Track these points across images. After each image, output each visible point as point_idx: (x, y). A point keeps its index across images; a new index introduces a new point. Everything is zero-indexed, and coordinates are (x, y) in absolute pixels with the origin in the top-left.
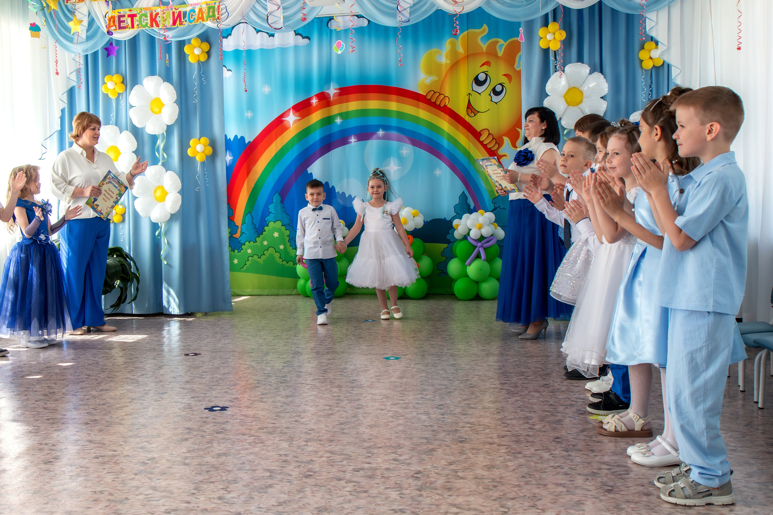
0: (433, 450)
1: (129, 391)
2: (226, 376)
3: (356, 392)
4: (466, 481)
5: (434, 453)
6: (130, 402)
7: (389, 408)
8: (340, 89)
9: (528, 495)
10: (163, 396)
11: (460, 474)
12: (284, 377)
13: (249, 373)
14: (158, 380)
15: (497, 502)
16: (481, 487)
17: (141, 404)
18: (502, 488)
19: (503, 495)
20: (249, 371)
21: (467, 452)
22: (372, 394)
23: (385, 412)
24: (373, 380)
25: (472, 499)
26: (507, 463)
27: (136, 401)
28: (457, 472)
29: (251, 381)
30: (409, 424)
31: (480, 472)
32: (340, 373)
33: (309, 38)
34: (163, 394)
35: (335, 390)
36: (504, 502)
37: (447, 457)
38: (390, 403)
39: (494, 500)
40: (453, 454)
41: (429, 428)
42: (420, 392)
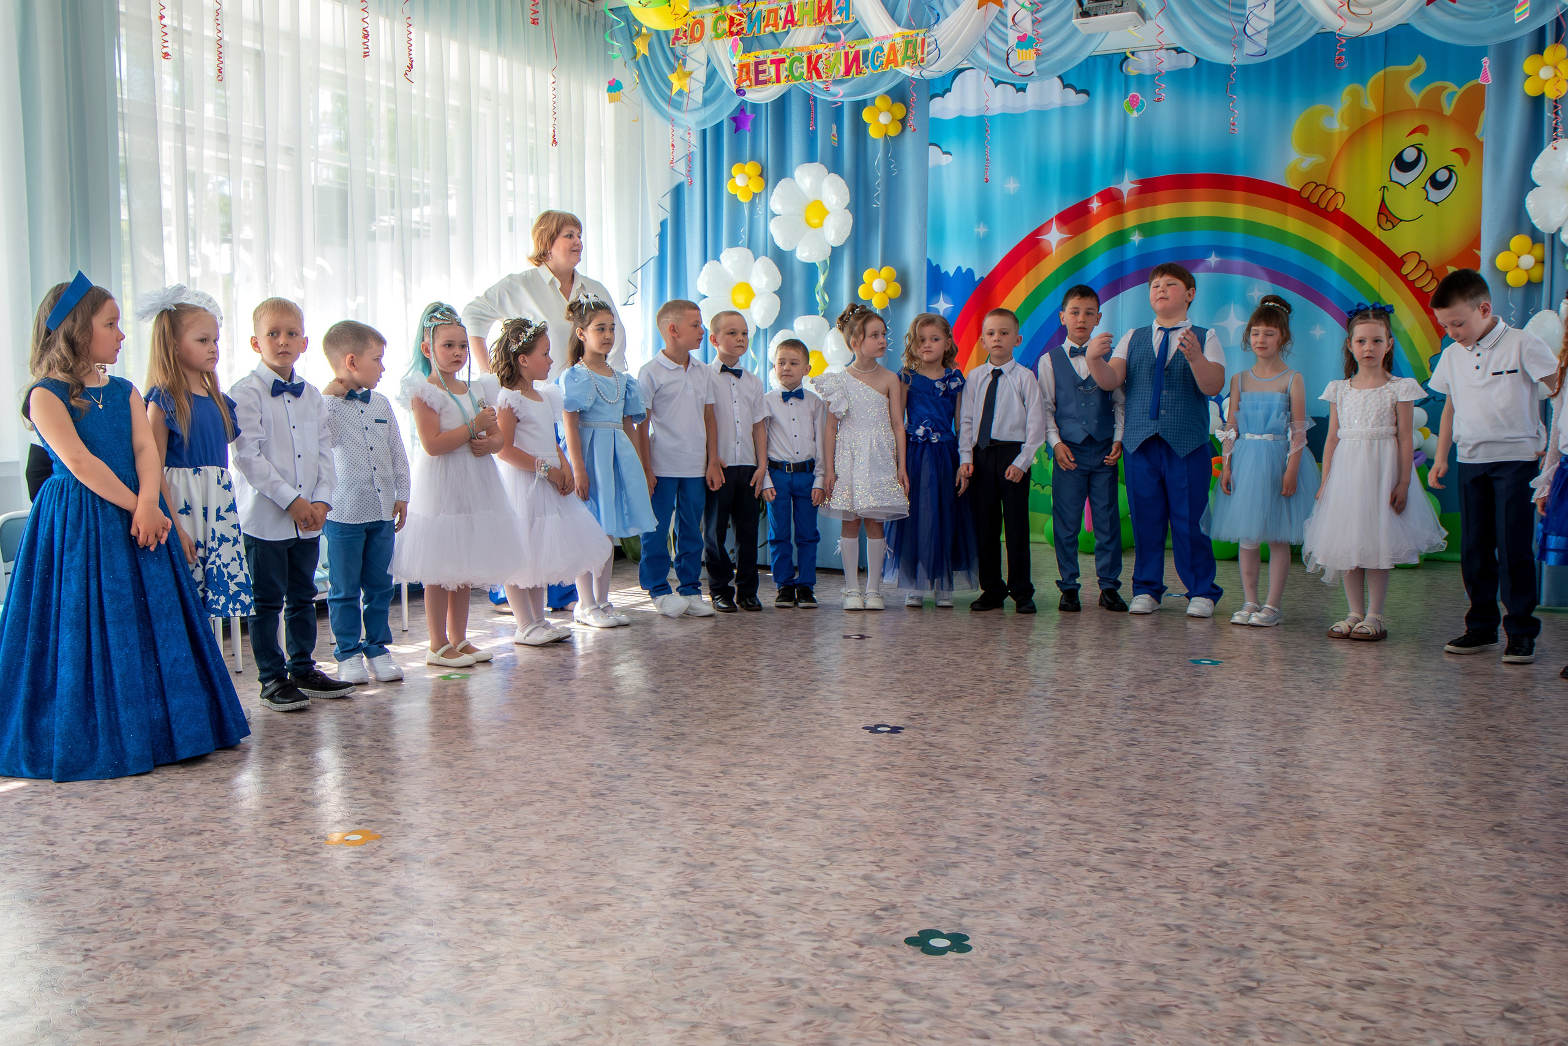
0: (1256, 827)
1: (744, 691)
2: (906, 676)
3: (1131, 717)
4: (1308, 887)
5: (1257, 833)
6: (743, 708)
7: (1185, 748)
8: (1141, 182)
9: (1424, 923)
10: (797, 702)
11: (1300, 874)
12: (1007, 683)
13: (948, 674)
14: (793, 675)
15: (1362, 930)
16: (1335, 901)
17: (760, 713)
18: (1376, 906)
19: (1376, 919)
20: (949, 670)
21: (1320, 836)
22: (1160, 723)
23: (1179, 754)
24: (1165, 698)
25: (1314, 919)
26: (1393, 863)
27: (751, 708)
28: (1294, 870)
29: (948, 687)
30: (1220, 778)
31: (1339, 874)
32: (1108, 682)
33: (1087, 92)
34: (798, 699)
35: (1094, 710)
36: (1376, 931)
37: (1281, 842)
38: (1189, 740)
39: (1358, 926)
40: (1292, 839)
41: (1255, 788)
42: (1249, 725)
